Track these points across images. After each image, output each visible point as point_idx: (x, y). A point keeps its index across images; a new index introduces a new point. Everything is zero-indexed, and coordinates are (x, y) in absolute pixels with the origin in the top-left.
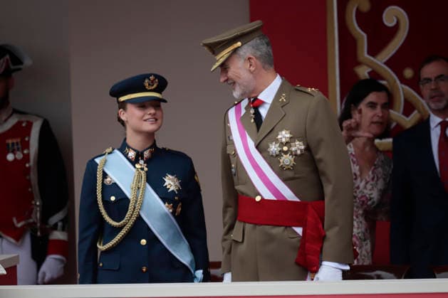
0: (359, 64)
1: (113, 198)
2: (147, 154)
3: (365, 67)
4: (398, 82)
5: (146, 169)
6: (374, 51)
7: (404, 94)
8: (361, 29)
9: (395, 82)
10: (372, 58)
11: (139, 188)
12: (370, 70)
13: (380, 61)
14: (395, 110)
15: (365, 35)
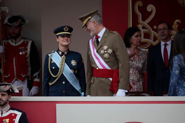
0: (139, 24)
1: (54, 68)
2: (66, 53)
3: (141, 25)
4: (152, 30)
5: (65, 58)
6: (144, 19)
7: (154, 35)
8: (140, 12)
9: (151, 30)
10: (143, 22)
11: (62, 64)
12: (142, 26)
13: (146, 23)
14: (150, 39)
15: (141, 14)
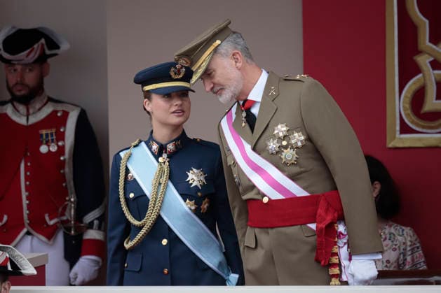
0: (419, 52)
1: (132, 195)
2: (170, 147)
8: (423, 15)
10: (434, 47)
11: (160, 184)
12: (432, 59)
15: (427, 22)
